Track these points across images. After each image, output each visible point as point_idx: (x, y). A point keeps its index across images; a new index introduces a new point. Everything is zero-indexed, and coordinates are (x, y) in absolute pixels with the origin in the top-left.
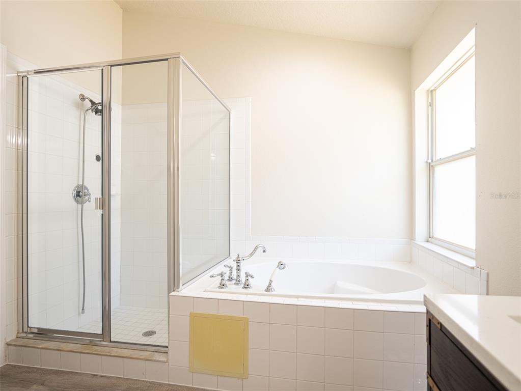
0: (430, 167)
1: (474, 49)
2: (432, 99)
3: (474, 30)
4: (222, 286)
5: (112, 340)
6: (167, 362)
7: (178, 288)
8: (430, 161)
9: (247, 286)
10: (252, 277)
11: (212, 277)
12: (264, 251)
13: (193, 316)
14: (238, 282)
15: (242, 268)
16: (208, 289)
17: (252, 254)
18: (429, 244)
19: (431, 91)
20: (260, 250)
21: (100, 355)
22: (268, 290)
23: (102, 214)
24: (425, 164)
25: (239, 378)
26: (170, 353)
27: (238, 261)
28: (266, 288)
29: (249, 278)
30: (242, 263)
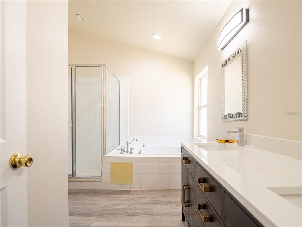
0: (199, 108)
1: (207, 72)
2: (200, 83)
3: (207, 66)
4: (122, 153)
5: (77, 176)
6: (102, 181)
7: (105, 154)
8: (199, 106)
9: (131, 153)
10: (133, 149)
11: (118, 150)
12: (137, 141)
13: (112, 164)
14: (127, 152)
15: (129, 146)
16: (117, 154)
17: (132, 141)
18: (199, 138)
19: (200, 79)
20: (135, 140)
21: (73, 182)
22: (139, 153)
23: (72, 127)
24: (198, 107)
25: (129, 184)
26: (103, 179)
27: (127, 144)
28: (138, 153)
29: (132, 150)
30: (129, 145)
